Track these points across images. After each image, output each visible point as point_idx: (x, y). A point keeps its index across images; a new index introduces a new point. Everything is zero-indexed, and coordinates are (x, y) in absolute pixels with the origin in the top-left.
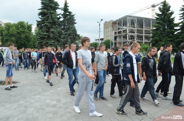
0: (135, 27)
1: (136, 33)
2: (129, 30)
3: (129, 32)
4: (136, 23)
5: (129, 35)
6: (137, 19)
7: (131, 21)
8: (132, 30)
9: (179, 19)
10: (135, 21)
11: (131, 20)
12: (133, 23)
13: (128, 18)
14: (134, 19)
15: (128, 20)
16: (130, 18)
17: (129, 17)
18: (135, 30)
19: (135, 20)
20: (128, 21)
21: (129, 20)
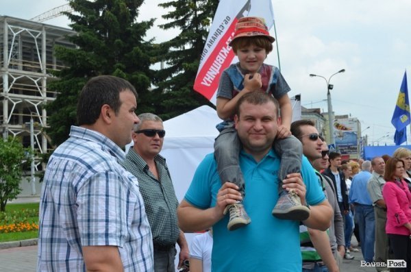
0: (40, 71)
1: (44, 95)
2: (10, 80)
3: (11, 92)
4: (44, 55)
5: (10, 105)
6: (47, 36)
7: (20, 44)
8: (25, 80)
9: (161, 27)
10: (40, 47)
11: (23, 37)
12: (28, 52)
13: (7, 27)
14: (35, 34)
15: (6, 38)
16: (15, 30)
17: (10, 24)
18: (40, 84)
19: (39, 40)
20: (6, 43)
21: (10, 36)
